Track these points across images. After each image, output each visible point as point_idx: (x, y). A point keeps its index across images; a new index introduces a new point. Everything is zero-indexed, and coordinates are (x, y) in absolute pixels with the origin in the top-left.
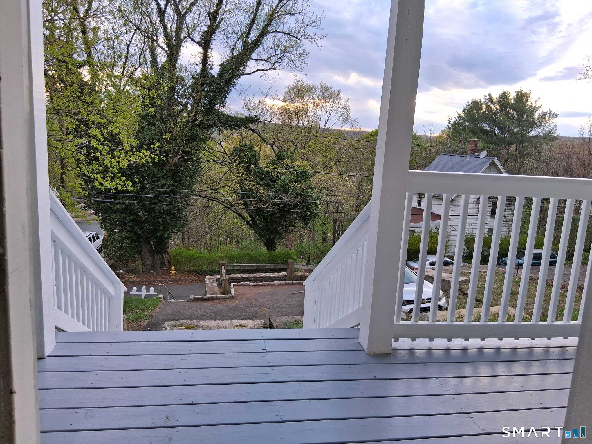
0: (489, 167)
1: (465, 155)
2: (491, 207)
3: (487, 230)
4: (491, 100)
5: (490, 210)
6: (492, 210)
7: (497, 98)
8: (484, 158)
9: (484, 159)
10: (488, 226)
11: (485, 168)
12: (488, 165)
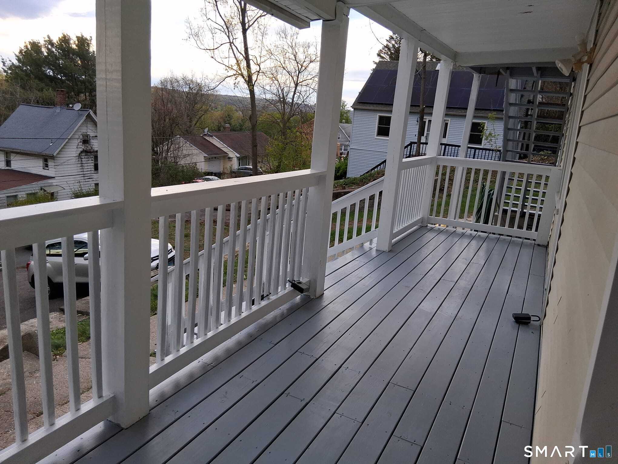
0: (85, 120)
1: (53, 107)
2: (93, 162)
3: (94, 185)
4: (50, 42)
5: (93, 164)
6: (95, 164)
7: (57, 42)
8: (79, 110)
9: (79, 112)
10: (93, 181)
11: (82, 121)
12: (85, 118)
